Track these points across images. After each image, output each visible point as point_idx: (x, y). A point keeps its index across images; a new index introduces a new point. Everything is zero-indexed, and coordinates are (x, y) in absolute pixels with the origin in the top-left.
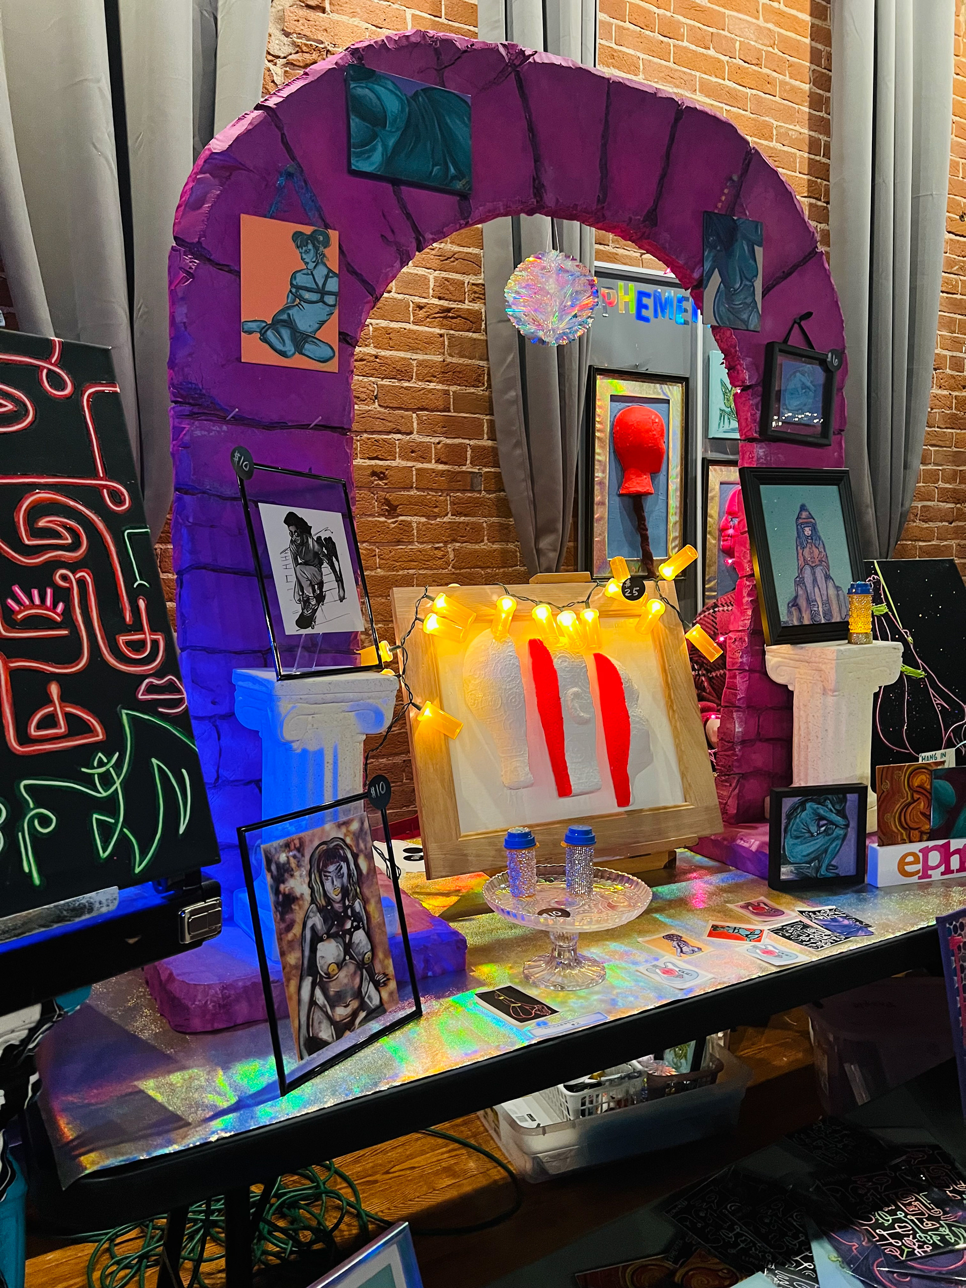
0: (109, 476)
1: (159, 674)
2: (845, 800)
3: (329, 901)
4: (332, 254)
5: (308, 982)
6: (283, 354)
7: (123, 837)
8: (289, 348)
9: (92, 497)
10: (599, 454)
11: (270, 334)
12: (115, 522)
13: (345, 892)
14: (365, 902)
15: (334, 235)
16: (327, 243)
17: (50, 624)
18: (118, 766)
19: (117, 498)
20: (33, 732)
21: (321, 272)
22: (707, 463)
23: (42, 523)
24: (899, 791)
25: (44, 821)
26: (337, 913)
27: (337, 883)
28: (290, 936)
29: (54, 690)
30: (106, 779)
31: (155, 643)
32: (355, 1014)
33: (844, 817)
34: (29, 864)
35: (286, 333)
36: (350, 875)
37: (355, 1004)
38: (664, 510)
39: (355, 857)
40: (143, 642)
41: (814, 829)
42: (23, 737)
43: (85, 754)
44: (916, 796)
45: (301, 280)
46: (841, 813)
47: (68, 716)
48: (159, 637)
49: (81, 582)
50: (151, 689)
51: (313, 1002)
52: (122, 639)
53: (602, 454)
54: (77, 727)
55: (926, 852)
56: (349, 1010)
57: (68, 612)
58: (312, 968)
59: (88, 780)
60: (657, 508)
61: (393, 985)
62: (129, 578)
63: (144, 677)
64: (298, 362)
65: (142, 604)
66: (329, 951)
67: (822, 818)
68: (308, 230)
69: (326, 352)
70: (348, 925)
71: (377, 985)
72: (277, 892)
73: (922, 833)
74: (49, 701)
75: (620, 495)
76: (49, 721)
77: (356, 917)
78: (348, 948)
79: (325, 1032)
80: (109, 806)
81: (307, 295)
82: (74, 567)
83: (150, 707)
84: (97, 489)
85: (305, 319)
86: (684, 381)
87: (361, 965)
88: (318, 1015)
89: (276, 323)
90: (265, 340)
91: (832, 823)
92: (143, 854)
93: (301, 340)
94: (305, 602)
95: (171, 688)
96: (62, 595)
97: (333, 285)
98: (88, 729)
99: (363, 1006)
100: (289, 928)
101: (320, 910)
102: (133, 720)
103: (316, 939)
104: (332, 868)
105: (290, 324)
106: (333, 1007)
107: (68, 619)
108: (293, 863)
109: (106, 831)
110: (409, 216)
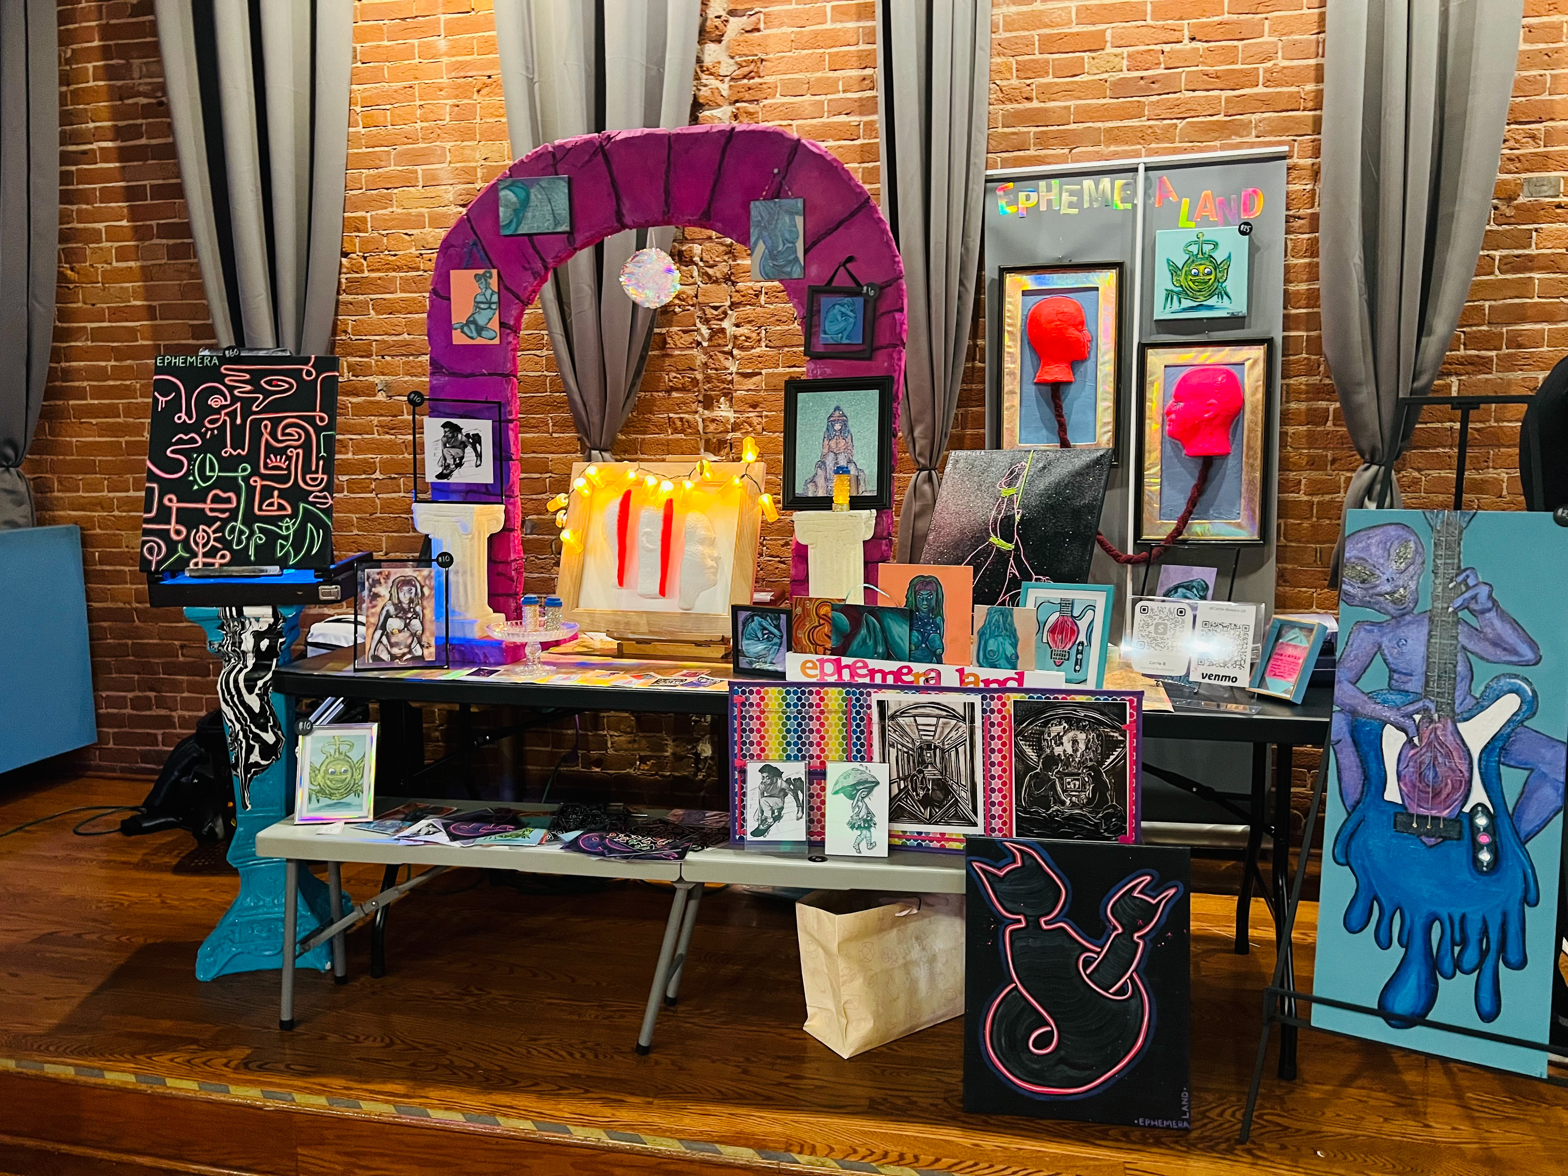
0: (321, 411)
1: (320, 491)
2: (779, 618)
3: (400, 602)
4: (494, 282)
5: (379, 632)
6: (472, 338)
7: (288, 552)
8: (475, 334)
9: (311, 420)
10: (1009, 347)
11: (466, 329)
12: (318, 430)
13: (411, 601)
14: (423, 608)
15: (495, 272)
16: (491, 277)
17: (282, 469)
18: (294, 524)
19: (322, 419)
20: (264, 507)
21: (489, 292)
22: (1143, 348)
23: (288, 431)
24: (809, 616)
25: (261, 539)
26: (403, 609)
27: (408, 596)
28: (373, 610)
29: (276, 493)
30: (288, 528)
31: (322, 479)
32: (404, 655)
33: (780, 630)
34: (252, 552)
35: (472, 327)
36: (416, 594)
37: (406, 650)
38: (1093, 397)
39: (422, 587)
40: (316, 479)
41: (760, 635)
42: (260, 509)
43: (282, 518)
44: (822, 622)
45: (479, 299)
46: (777, 627)
47: (279, 504)
48: (325, 477)
49: (298, 454)
50: (315, 497)
51: (380, 641)
52: (308, 477)
53: (1013, 346)
54: (281, 507)
55: (822, 662)
56: (401, 652)
57: (289, 466)
58: (383, 627)
59: (280, 528)
60: (1084, 394)
61: (433, 650)
62: (318, 452)
63: (313, 492)
64: (479, 341)
65: (321, 463)
66: (394, 624)
67: (765, 629)
68: (481, 272)
69: (493, 334)
70: (410, 615)
71: (422, 646)
72: (370, 591)
73: (825, 649)
74: (272, 497)
75: (1036, 384)
76: (271, 504)
77: (415, 612)
78: (407, 625)
79: (385, 656)
80: (286, 538)
81: (482, 306)
82: (296, 448)
83: (313, 504)
84: (314, 417)
85: (481, 320)
86: (1118, 266)
87: (413, 635)
88: (381, 647)
89: (468, 323)
90: (463, 332)
91: (771, 633)
92: (295, 557)
93: (480, 330)
94: (447, 467)
95: (325, 497)
96: (289, 458)
97: (495, 298)
98: (285, 509)
99: (410, 652)
100: (374, 607)
101: (394, 604)
102: (304, 508)
103: (388, 616)
104: (405, 588)
105: (474, 322)
106: (392, 646)
107: (288, 468)
108: (382, 581)
109: (282, 547)
110: (538, 252)
